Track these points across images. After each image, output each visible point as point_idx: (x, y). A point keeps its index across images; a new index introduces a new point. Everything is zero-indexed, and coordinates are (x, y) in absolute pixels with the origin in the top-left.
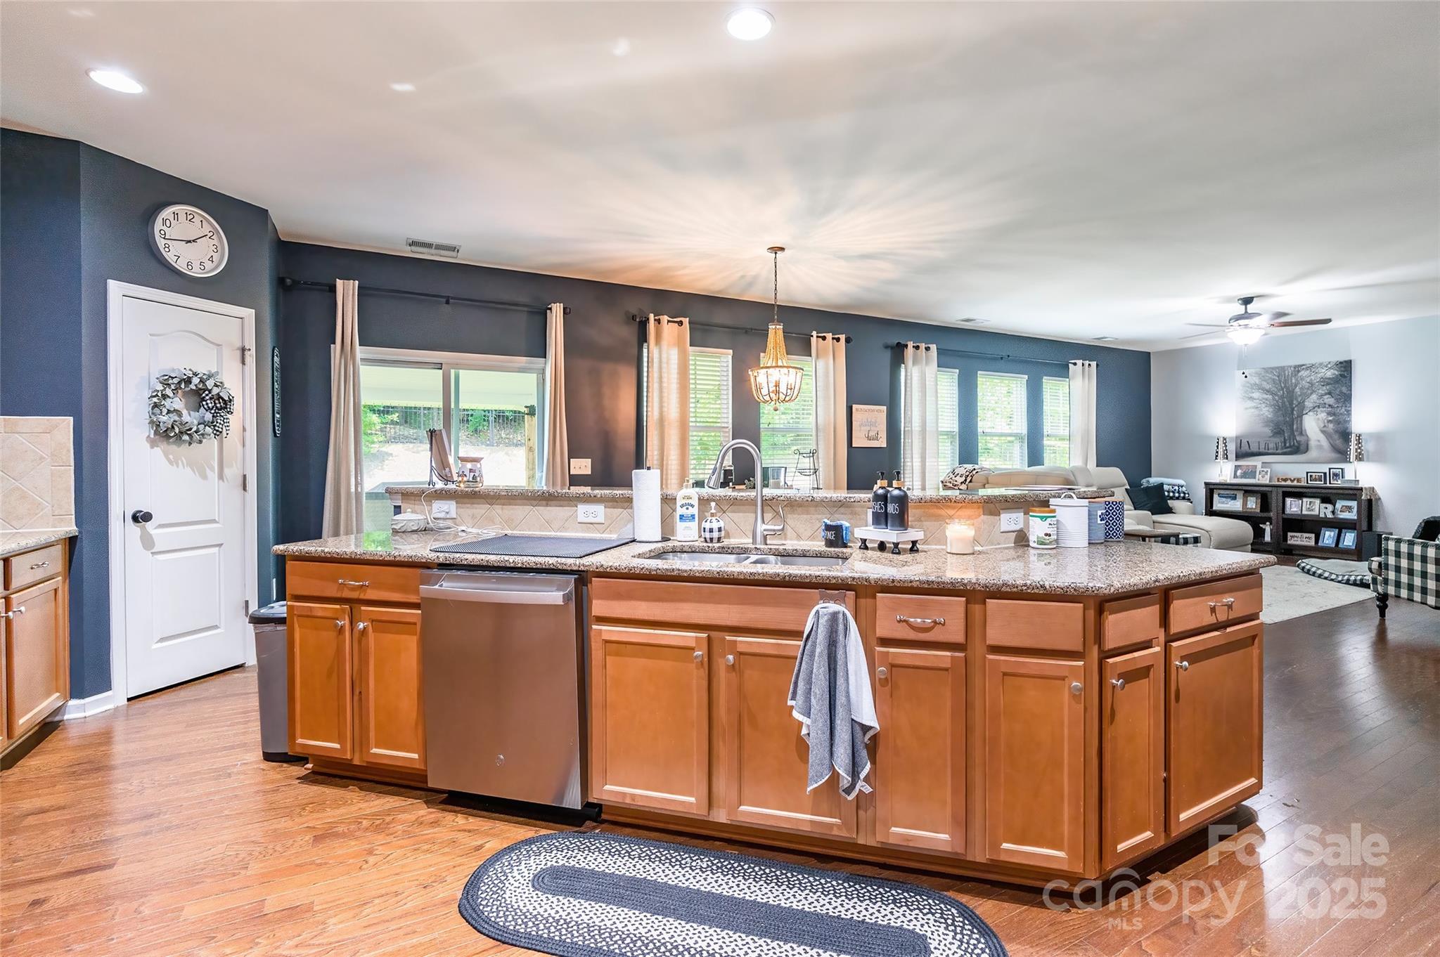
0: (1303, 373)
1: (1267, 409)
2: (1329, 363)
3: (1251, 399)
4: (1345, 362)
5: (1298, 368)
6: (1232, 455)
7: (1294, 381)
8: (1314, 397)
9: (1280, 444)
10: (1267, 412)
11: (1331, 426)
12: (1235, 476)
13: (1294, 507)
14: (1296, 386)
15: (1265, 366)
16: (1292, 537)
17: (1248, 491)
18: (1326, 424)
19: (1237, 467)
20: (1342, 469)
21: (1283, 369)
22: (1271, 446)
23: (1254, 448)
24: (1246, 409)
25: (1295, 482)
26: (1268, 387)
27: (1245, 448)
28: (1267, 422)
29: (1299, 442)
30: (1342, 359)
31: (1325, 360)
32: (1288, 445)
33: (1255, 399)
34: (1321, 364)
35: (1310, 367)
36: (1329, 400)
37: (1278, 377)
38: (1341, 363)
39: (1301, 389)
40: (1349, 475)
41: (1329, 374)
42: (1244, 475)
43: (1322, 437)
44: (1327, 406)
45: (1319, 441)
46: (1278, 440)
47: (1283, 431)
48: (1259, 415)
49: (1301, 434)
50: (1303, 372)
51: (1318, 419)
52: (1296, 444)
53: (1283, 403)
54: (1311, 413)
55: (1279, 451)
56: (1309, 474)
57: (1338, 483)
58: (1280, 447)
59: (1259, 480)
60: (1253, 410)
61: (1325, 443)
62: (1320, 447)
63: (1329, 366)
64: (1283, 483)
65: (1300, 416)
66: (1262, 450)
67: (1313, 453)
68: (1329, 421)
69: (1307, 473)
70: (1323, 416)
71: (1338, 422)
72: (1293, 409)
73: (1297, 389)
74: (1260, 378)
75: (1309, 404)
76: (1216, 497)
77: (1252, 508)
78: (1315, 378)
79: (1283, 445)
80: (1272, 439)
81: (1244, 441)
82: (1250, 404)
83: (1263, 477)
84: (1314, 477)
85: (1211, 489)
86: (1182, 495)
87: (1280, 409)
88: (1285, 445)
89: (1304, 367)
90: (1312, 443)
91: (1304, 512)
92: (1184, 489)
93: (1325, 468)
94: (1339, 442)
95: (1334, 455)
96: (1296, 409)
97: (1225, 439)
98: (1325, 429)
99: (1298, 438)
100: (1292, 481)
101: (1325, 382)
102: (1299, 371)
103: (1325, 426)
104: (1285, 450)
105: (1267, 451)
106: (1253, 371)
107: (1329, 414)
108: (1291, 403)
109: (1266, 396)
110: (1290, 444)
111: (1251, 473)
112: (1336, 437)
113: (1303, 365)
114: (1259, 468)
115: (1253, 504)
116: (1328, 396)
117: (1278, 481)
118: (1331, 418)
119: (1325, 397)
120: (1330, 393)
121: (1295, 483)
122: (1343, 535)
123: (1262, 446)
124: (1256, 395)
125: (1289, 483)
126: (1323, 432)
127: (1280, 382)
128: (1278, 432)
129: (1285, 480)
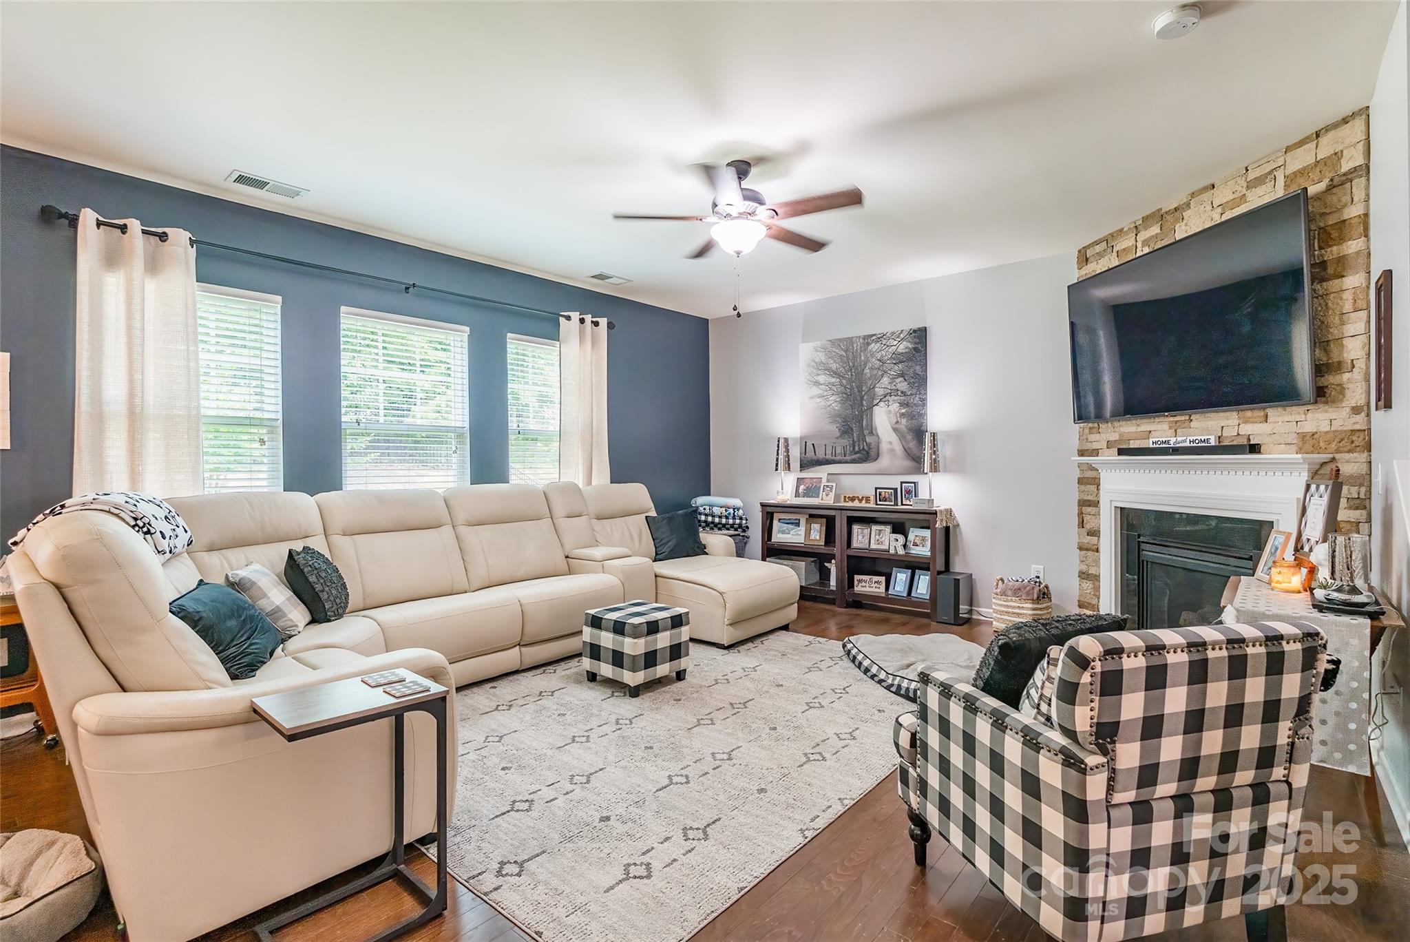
0: (874, 347)
1: (833, 398)
2: (902, 331)
3: (817, 383)
4: (920, 329)
5: (868, 339)
6: (795, 464)
7: (863, 358)
8: (885, 380)
9: (848, 447)
10: (834, 402)
11: (904, 421)
12: (797, 495)
13: (864, 539)
14: (865, 365)
15: (831, 339)
16: (860, 581)
17: (813, 515)
18: (899, 419)
19: (800, 481)
20: (914, 483)
21: (850, 340)
22: (839, 450)
23: (820, 455)
24: (812, 398)
25: (864, 502)
26: (834, 366)
27: (810, 454)
28: (834, 417)
29: (869, 445)
30: (915, 327)
31: (897, 328)
32: (857, 449)
33: (821, 385)
34: (893, 333)
35: (880, 338)
36: (902, 385)
37: (846, 351)
38: (915, 331)
39: (871, 369)
40: (923, 494)
41: (903, 347)
42: (806, 495)
43: (894, 438)
44: (900, 393)
45: (890, 443)
46: (845, 442)
47: (852, 429)
48: (825, 407)
49: (871, 433)
50: (873, 344)
51: (890, 412)
52: (866, 448)
53: (852, 389)
54: (882, 404)
55: (848, 458)
56: (878, 491)
57: (911, 504)
58: (848, 452)
59: (822, 499)
60: (819, 400)
61: (898, 447)
62: (892, 451)
63: (902, 336)
64: (850, 504)
65: (871, 408)
66: (829, 457)
67: (884, 461)
68: (902, 415)
69: (876, 489)
70: (895, 407)
71: (911, 416)
72: (862, 398)
73: (867, 371)
74: (826, 355)
75: (879, 391)
76: (775, 522)
77: (816, 540)
78: (886, 354)
79: (851, 449)
80: (839, 440)
81: (810, 447)
82: (816, 391)
83: (827, 495)
84: (883, 494)
85: (769, 512)
86: (738, 521)
87: (848, 399)
88: (854, 449)
89: (874, 338)
90: (884, 447)
91: (873, 546)
92: (741, 512)
93: (894, 482)
94: (912, 445)
95: (908, 464)
96: (865, 397)
97: (786, 440)
98: (897, 426)
99: (868, 439)
100: (860, 501)
101: (899, 359)
102: (868, 344)
103: (897, 422)
104: (854, 456)
105: (834, 458)
106: (818, 343)
107: (902, 404)
108: (860, 391)
109: (833, 380)
110: (859, 449)
111: (812, 491)
112: (909, 437)
113: (874, 335)
114: (824, 482)
115: (817, 533)
116: (901, 379)
117: (845, 501)
118: (903, 411)
119: (898, 380)
120: (902, 375)
121: (864, 504)
122: (916, 577)
123: (829, 452)
124: (822, 378)
125: (856, 504)
126: (895, 430)
127: (848, 359)
128: (846, 431)
129: (852, 499)
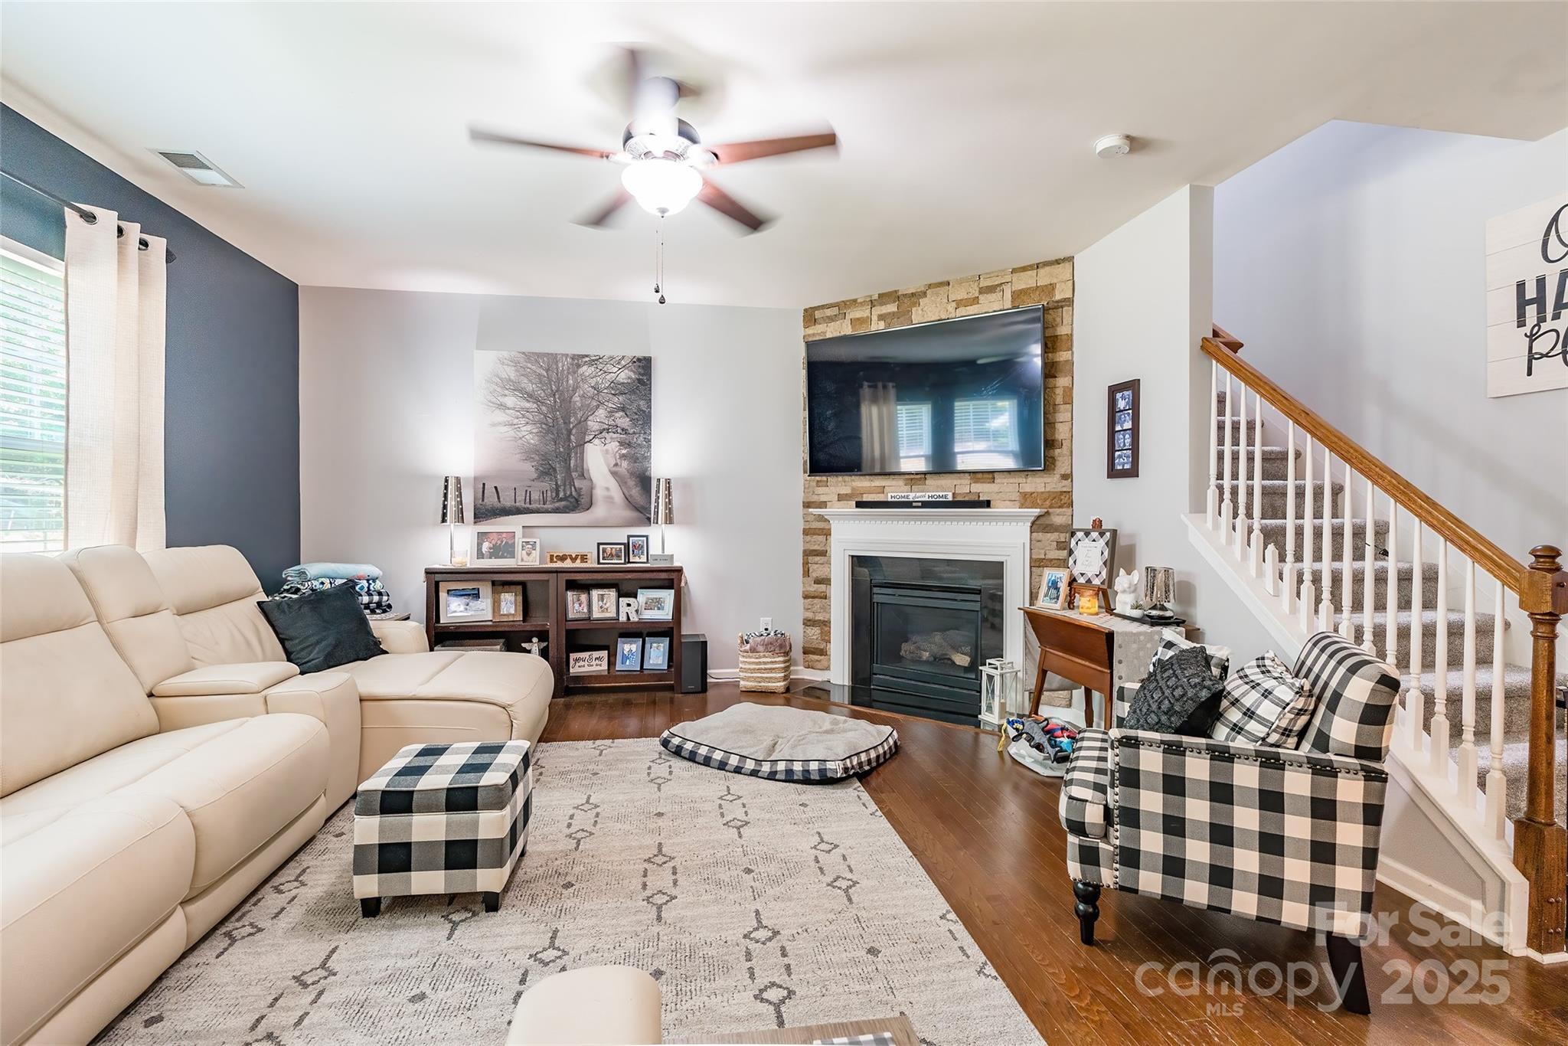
0: (586, 370)
1: (529, 427)
2: (623, 357)
3: (502, 407)
4: (645, 358)
5: (578, 360)
6: (469, 514)
7: (571, 382)
8: (601, 413)
9: (549, 492)
10: (529, 434)
11: (625, 464)
12: (480, 555)
13: (576, 606)
14: (574, 390)
15: (526, 350)
16: (577, 660)
17: (501, 581)
18: (618, 461)
19: (482, 536)
20: (647, 537)
21: (553, 358)
22: (535, 496)
23: (507, 501)
24: (494, 425)
25: (578, 561)
26: (530, 387)
27: (491, 500)
28: (528, 454)
29: (577, 490)
30: (640, 354)
31: (618, 353)
32: (561, 495)
33: (509, 409)
34: (612, 358)
35: (594, 361)
36: (624, 422)
37: (547, 371)
38: (639, 360)
39: (583, 396)
40: (655, 549)
41: (624, 376)
42: (495, 553)
43: (613, 483)
44: (619, 430)
45: (608, 489)
46: (546, 485)
47: (555, 470)
48: (515, 439)
49: (582, 476)
50: (585, 368)
51: (607, 451)
52: (574, 493)
53: (555, 419)
54: (596, 441)
55: (548, 506)
56: (601, 547)
57: (639, 561)
58: (549, 499)
59: (522, 560)
60: (506, 429)
61: (617, 494)
62: (609, 499)
63: (623, 363)
64: (559, 565)
65: (581, 445)
66: (520, 504)
67: (599, 511)
68: (623, 456)
69: (599, 544)
70: (614, 446)
71: (633, 459)
72: (569, 432)
73: (576, 398)
74: (517, 371)
75: (593, 425)
76: (443, 595)
77: (511, 614)
78: (604, 381)
79: (554, 494)
80: (536, 484)
81: (490, 490)
82: (501, 416)
83: (529, 554)
84: (609, 551)
85: (435, 580)
86: (376, 598)
87: (549, 431)
88: (557, 494)
89: (587, 359)
90: (599, 493)
91: (596, 614)
92: (378, 585)
93: (620, 535)
94: (636, 492)
95: (630, 514)
96: (574, 431)
97: (458, 480)
98: (615, 469)
99: (577, 483)
100: (574, 560)
101: (617, 389)
102: (579, 366)
103: (616, 465)
104: (557, 505)
105: (528, 505)
106: (505, 354)
107: (622, 444)
108: (567, 422)
109: (528, 405)
110: (565, 494)
111: (504, 548)
112: (631, 483)
113: (587, 356)
114: (519, 540)
115: (510, 605)
116: (621, 413)
117: (552, 561)
118: (624, 452)
119: (617, 415)
120: (623, 409)
121: (578, 564)
123: (520, 497)
124: (511, 401)
125: (568, 564)
126: (614, 474)
127: (550, 381)
128: (546, 471)
129: (563, 558)
